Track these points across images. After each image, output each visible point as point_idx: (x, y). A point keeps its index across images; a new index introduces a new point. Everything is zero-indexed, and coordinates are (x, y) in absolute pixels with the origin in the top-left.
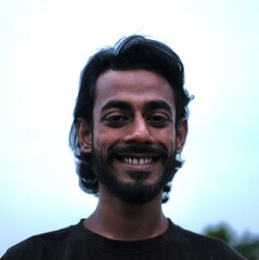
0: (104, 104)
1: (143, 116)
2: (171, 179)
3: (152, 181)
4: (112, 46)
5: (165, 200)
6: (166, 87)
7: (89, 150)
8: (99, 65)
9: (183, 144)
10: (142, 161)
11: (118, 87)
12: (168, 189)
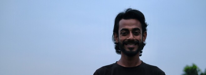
0: (121, 29)
1: (132, 32)
2: (142, 49)
3: (135, 50)
4: (123, 11)
5: (141, 55)
6: (139, 23)
7: (118, 42)
8: (120, 17)
9: (145, 39)
10: (132, 45)
11: (125, 24)
12: (141, 52)
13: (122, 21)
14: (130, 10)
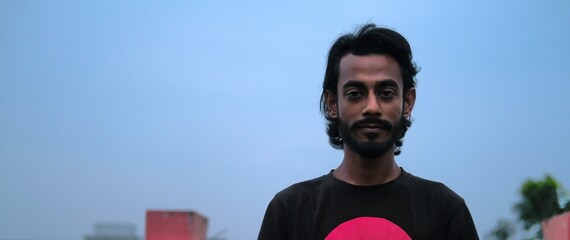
0: (345, 82)
1: (375, 93)
2: (403, 136)
4: (352, 32)
5: (398, 153)
6: (395, 67)
7: (336, 116)
8: (342, 48)
11: (356, 70)
12: (400, 144)
13: (348, 61)
14: (370, 29)
